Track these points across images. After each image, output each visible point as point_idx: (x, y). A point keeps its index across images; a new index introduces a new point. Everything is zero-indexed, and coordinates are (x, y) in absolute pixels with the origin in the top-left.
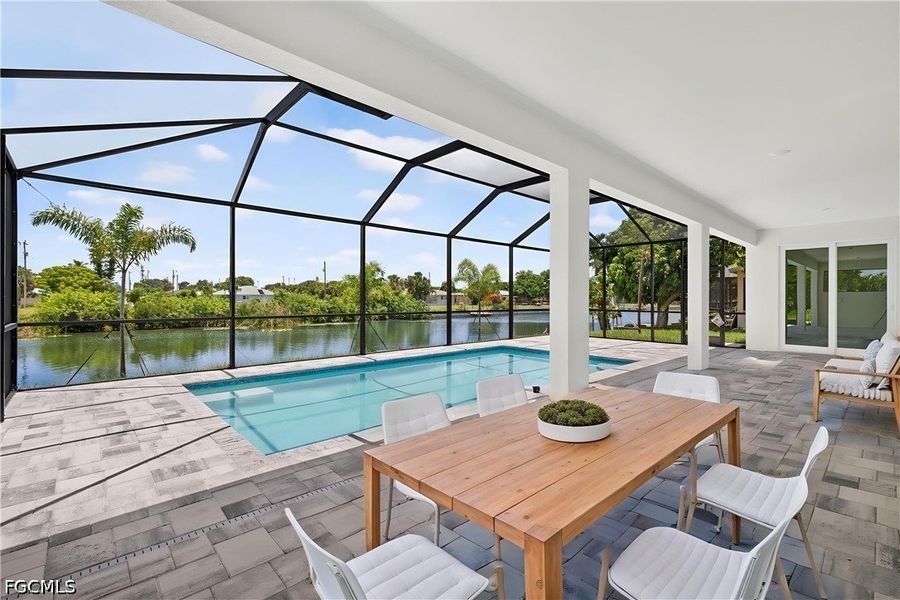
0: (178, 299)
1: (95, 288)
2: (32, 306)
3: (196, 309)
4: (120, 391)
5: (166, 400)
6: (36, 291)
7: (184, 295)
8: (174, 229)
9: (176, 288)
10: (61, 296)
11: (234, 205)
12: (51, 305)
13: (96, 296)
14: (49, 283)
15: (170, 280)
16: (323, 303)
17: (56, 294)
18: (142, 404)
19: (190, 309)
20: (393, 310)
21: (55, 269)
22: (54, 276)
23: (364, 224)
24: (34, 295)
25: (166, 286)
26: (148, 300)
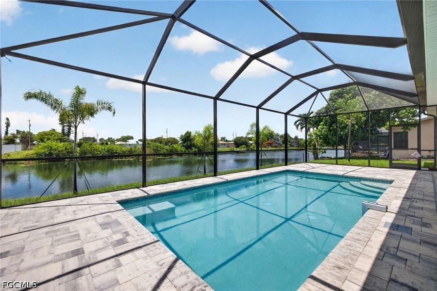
0: (100, 146)
1: (61, 140)
2: (32, 149)
3: (108, 151)
4: (73, 208)
5: (109, 220)
6: (35, 142)
7: (103, 144)
8: (104, 103)
9: (98, 141)
10: (45, 144)
11: (145, 83)
12: (41, 149)
13: (61, 145)
14: (40, 139)
15: (96, 138)
16: (167, 147)
17: (43, 143)
18: (91, 224)
19: (106, 150)
20: (201, 151)
21: (43, 132)
22: (43, 136)
23: (216, 99)
24: (34, 144)
25: (94, 140)
26: (86, 146)
